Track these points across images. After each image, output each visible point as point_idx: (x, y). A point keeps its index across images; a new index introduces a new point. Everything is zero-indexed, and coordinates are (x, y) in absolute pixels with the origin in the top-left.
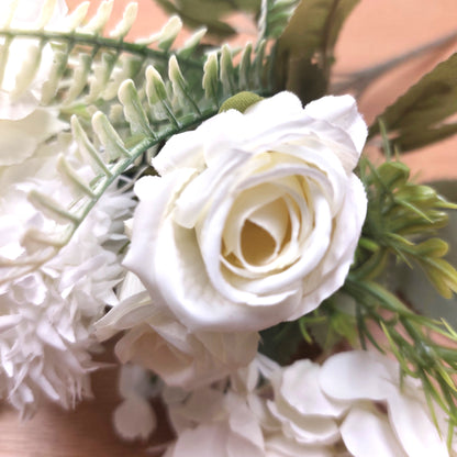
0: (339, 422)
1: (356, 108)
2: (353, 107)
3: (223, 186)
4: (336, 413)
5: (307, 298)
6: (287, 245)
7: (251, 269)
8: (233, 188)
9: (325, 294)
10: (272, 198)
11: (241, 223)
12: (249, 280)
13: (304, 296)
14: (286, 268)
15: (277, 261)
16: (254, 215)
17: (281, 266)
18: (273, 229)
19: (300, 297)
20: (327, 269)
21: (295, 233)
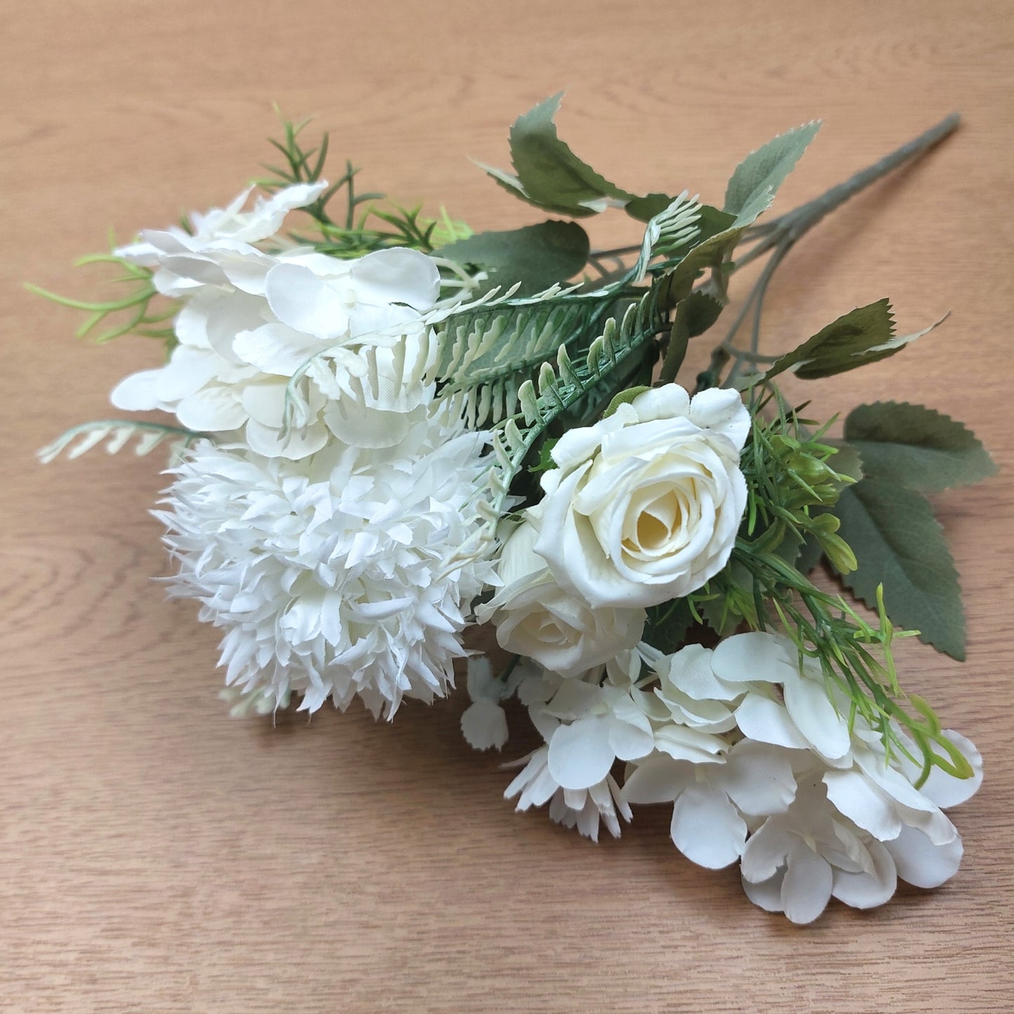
0: (732, 707)
1: (741, 401)
2: (738, 399)
3: (623, 485)
4: (730, 697)
5: (695, 577)
6: (678, 530)
7: (648, 553)
8: (631, 488)
9: (711, 574)
10: (665, 492)
11: (638, 514)
12: (644, 562)
13: (692, 575)
14: (678, 551)
15: (668, 545)
16: (648, 507)
17: (673, 550)
18: (665, 519)
19: (690, 576)
20: (712, 552)
21: (684, 523)
